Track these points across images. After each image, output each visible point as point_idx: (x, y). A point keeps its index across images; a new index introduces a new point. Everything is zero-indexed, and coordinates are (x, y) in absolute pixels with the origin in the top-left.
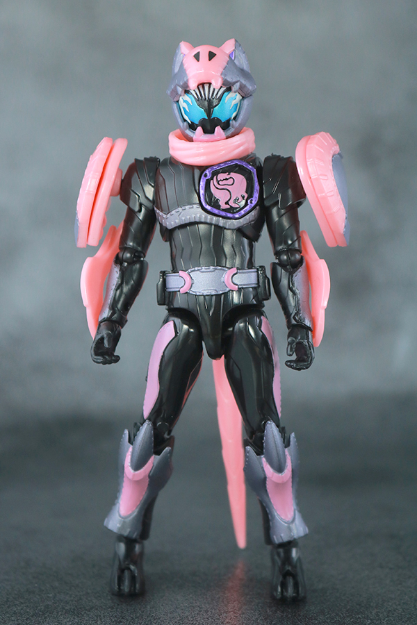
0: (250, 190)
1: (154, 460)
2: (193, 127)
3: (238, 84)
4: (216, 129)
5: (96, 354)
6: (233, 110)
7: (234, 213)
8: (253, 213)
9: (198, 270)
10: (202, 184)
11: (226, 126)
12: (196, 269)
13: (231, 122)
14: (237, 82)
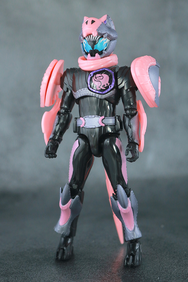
0: (110, 81)
1: (71, 201)
2: (87, 54)
3: (107, 34)
4: (96, 54)
5: (46, 154)
6: (105, 46)
7: (103, 91)
8: (112, 92)
9: (88, 117)
10: (89, 78)
11: (101, 53)
12: (87, 116)
13: (103, 51)
14: (106, 33)
